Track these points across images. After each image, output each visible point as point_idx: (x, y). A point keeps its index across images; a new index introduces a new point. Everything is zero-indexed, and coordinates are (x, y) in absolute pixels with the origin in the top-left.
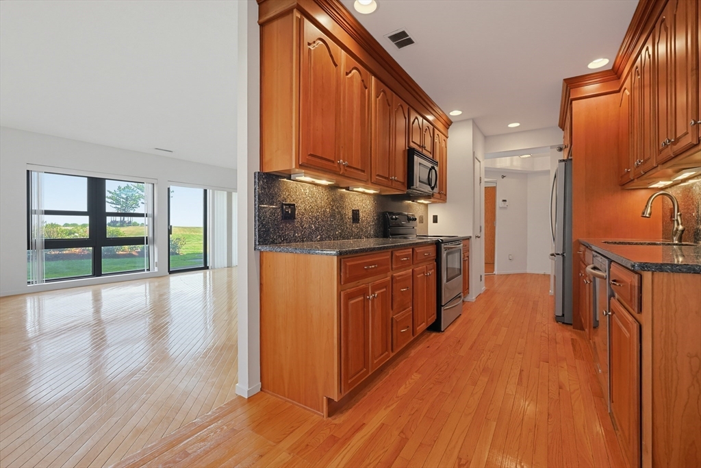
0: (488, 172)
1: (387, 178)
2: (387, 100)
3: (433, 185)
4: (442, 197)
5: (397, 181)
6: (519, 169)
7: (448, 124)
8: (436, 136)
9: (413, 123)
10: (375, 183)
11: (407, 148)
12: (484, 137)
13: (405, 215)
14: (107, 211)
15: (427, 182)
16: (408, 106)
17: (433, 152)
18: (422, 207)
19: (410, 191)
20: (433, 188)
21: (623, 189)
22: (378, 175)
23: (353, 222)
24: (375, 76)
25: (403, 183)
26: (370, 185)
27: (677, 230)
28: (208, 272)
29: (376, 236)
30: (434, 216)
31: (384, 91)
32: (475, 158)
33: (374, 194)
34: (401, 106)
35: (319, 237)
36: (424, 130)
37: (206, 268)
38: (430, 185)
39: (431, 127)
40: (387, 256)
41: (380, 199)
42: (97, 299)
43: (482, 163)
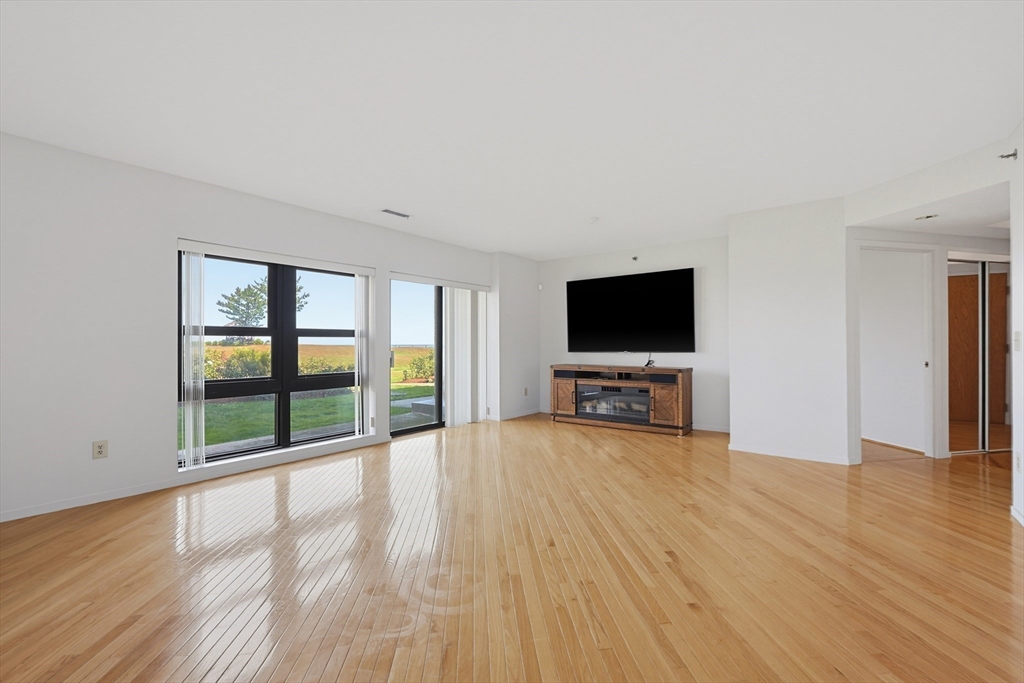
14: (298, 326)
28: (444, 433)
37: (441, 424)
42: (283, 492)
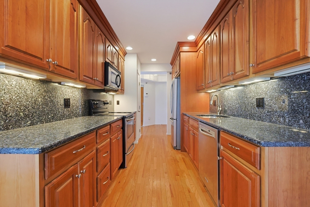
0: (142, 80)
1: (92, 79)
2: (91, 27)
3: (118, 85)
4: (122, 92)
5: (98, 81)
6: (153, 80)
7: (125, 54)
8: (119, 58)
9: (108, 48)
10: (82, 81)
11: (104, 62)
12: (141, 64)
13: (102, 101)
15: (115, 82)
16: (104, 37)
17: (118, 67)
18: (111, 97)
19: (106, 87)
20: (118, 87)
21: (198, 92)
22: (84, 76)
23: (65, 108)
24: (82, 6)
25: (102, 83)
26: (78, 82)
27: (219, 110)
29: (84, 115)
30: (117, 101)
31: (88, 19)
32: (138, 73)
33: (82, 89)
34: (100, 34)
35: (29, 122)
36: (114, 54)
38: (116, 84)
39: (117, 53)
40: (93, 135)
41: (86, 91)
43: (140, 75)
